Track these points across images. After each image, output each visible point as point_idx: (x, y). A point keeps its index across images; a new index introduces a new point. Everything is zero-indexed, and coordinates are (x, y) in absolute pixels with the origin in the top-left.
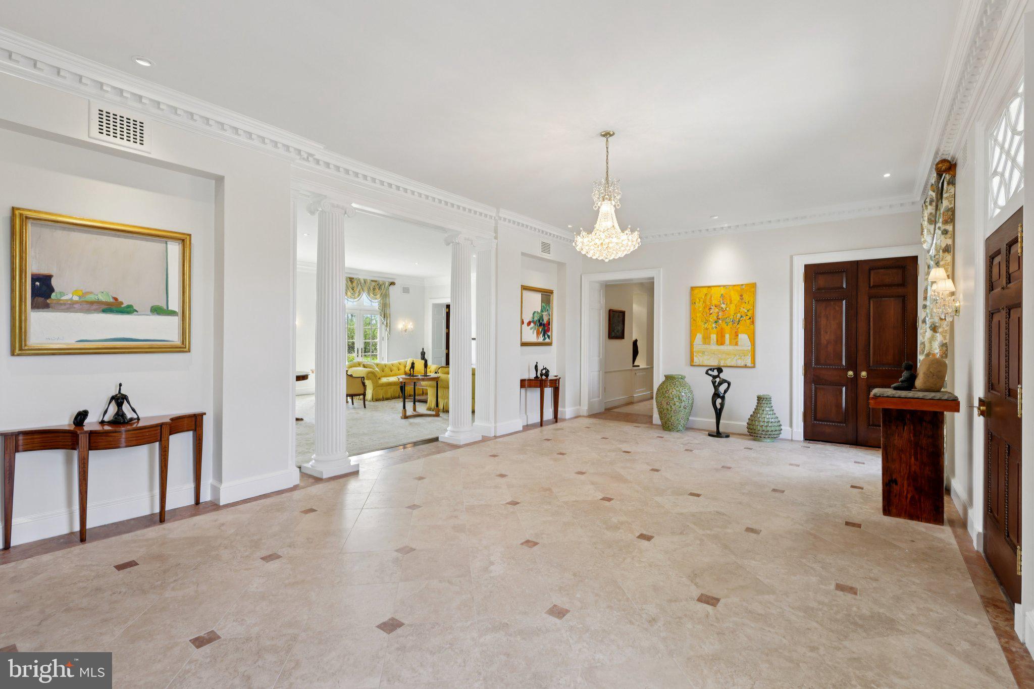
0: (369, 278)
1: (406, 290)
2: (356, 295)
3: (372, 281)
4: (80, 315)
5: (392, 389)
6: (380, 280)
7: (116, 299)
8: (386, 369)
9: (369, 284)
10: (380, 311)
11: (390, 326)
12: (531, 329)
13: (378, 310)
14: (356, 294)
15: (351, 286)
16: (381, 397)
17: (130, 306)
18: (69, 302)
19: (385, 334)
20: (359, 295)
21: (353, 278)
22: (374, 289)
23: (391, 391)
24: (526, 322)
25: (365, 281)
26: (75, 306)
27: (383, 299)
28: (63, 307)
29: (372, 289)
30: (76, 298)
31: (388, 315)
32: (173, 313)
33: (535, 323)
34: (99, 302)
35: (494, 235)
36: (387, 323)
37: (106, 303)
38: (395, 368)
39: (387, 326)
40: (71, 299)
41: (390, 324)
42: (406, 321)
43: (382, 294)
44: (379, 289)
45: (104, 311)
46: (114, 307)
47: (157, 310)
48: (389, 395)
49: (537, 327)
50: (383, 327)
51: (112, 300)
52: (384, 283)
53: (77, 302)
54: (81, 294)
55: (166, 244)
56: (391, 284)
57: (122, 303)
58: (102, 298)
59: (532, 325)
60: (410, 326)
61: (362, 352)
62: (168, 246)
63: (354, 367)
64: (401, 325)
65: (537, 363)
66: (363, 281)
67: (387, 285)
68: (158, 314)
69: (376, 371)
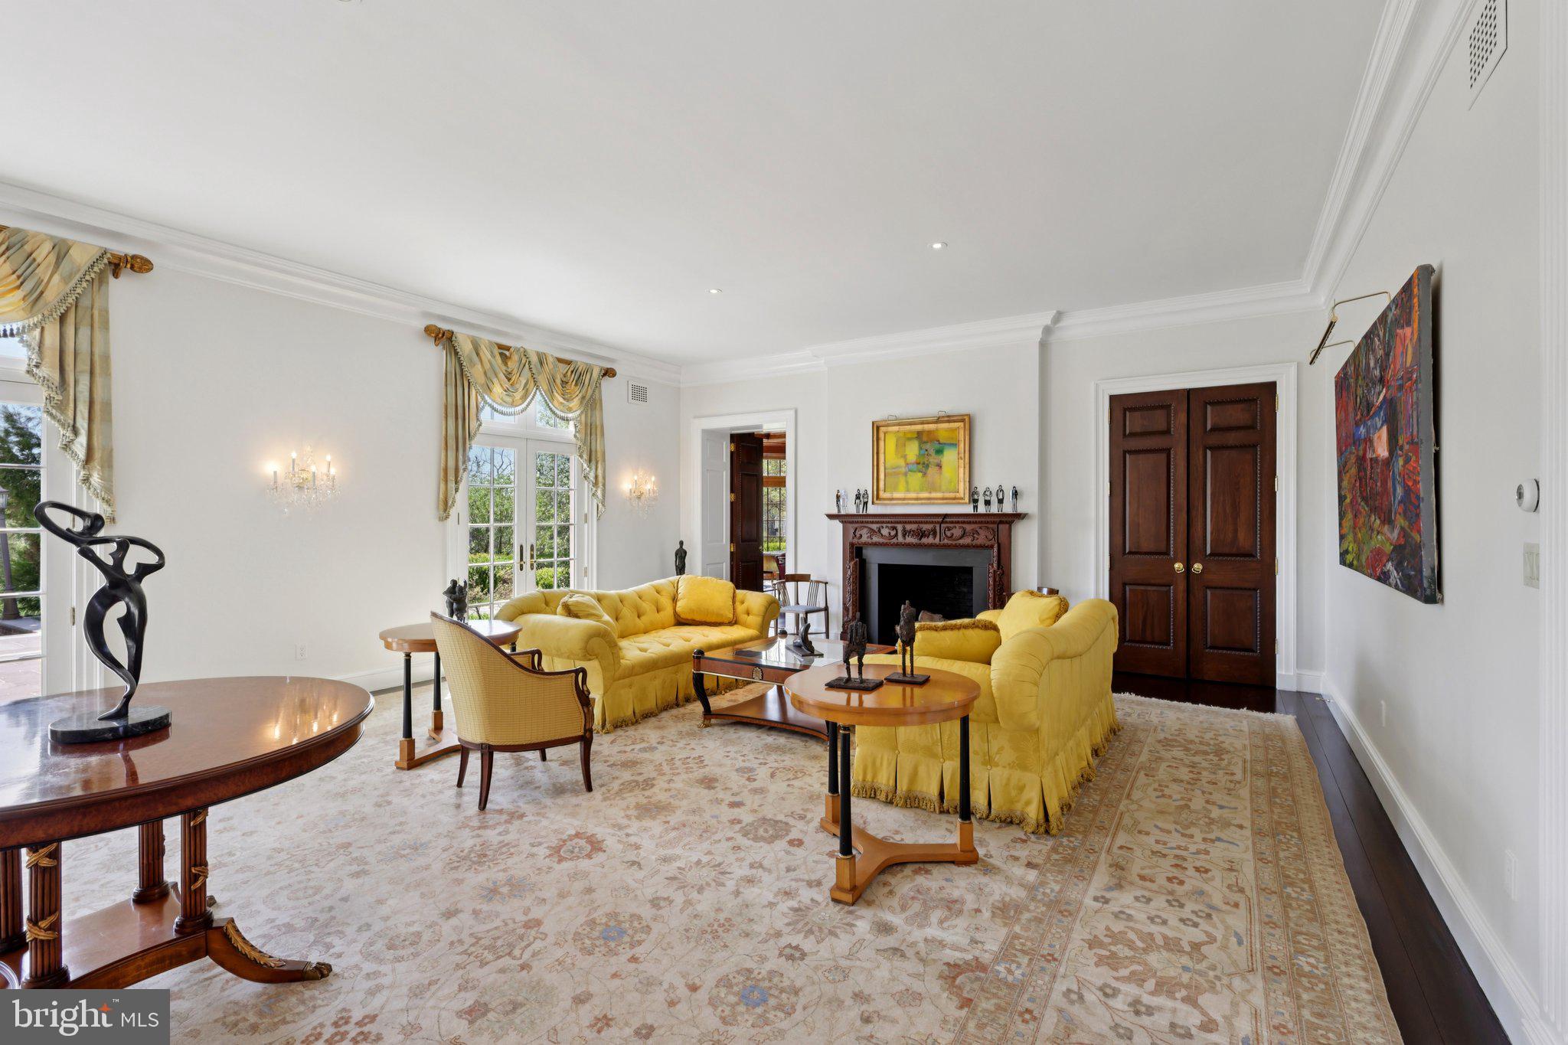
0: (552, 352)
1: (639, 394)
2: (518, 395)
3: (560, 360)
5: (657, 683)
6: (580, 360)
8: (627, 612)
9: (551, 366)
10: (579, 443)
11: (604, 485)
13: (574, 440)
14: (517, 390)
15: (504, 368)
16: (630, 712)
19: (590, 506)
20: (524, 397)
21: (508, 348)
22: (564, 383)
23: (655, 689)
25: (542, 359)
27: (585, 411)
29: (558, 381)
31: (599, 455)
36: (596, 477)
38: (647, 606)
39: (596, 484)
41: (604, 478)
42: (641, 473)
43: (583, 398)
44: (576, 385)
48: (651, 704)
50: (587, 486)
52: (589, 369)
56: (604, 375)
60: (649, 485)
61: (532, 557)
63: (530, 612)
64: (627, 482)
66: (534, 359)
67: (596, 373)
69: (606, 623)
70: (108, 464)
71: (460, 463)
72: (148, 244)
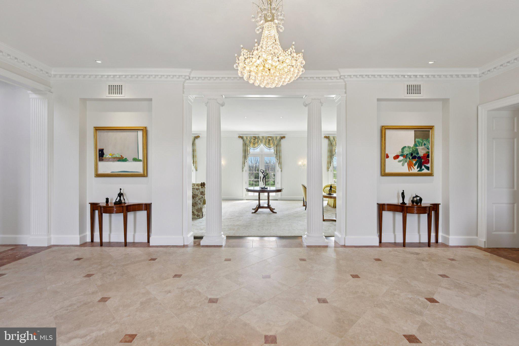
4: (111, 163)
7: (121, 156)
12: (400, 161)
17: (126, 159)
18: (108, 158)
24: (391, 156)
26: (110, 159)
28: (107, 160)
30: (110, 157)
32: (140, 161)
33: (405, 156)
34: (117, 158)
35: (344, 90)
37: (119, 158)
40: (109, 157)
45: (118, 161)
46: (121, 159)
47: (135, 160)
49: (408, 160)
51: (120, 157)
53: (110, 158)
54: (111, 155)
55: (138, 132)
57: (123, 157)
58: (118, 156)
59: (401, 158)
62: (138, 133)
65: (403, 191)
68: (135, 161)
70: (281, 164)
71: (331, 161)
72: (285, 134)
